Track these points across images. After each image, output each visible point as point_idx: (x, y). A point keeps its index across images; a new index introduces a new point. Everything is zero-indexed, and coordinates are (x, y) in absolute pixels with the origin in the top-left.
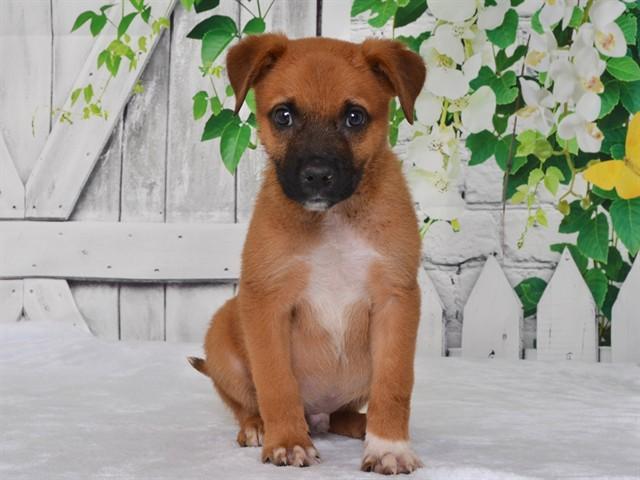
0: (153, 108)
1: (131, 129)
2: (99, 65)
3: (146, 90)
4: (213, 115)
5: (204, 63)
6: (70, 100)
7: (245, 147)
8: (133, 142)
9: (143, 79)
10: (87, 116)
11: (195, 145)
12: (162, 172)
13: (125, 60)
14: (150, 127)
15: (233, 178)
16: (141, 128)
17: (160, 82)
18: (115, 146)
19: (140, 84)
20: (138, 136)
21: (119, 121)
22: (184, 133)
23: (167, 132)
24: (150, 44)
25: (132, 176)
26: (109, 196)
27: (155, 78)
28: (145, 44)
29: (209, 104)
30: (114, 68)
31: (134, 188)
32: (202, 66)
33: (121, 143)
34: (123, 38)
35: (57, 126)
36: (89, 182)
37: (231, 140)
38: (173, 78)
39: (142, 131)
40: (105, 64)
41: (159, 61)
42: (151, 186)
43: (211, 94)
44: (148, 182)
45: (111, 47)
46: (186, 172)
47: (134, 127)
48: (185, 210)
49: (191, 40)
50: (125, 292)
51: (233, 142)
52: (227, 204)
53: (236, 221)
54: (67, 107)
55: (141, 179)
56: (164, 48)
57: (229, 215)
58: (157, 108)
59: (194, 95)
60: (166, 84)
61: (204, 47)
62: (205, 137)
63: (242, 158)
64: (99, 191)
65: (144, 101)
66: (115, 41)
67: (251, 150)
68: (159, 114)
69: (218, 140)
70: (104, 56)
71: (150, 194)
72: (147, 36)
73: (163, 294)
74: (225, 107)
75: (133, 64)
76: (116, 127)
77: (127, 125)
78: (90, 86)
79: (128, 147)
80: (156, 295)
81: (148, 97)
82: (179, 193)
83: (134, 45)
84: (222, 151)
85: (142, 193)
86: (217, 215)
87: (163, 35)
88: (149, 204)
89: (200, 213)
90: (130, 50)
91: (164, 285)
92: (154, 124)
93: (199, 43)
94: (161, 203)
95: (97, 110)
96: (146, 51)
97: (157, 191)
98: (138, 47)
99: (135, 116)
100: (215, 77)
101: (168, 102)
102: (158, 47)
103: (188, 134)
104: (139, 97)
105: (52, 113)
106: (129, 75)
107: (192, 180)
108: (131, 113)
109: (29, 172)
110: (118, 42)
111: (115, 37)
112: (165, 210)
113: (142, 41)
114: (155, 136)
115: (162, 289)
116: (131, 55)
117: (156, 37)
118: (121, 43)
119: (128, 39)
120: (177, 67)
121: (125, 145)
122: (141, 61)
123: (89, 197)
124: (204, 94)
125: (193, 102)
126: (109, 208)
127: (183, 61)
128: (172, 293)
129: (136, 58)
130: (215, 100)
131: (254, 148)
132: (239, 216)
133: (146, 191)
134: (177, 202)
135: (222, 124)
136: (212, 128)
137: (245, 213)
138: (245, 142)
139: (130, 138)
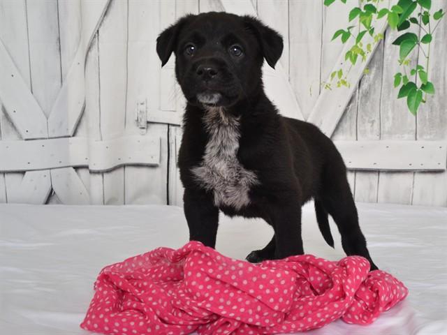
0: (374, 82)
1: (362, 93)
2: (346, 59)
3: (371, 73)
4: (404, 86)
5: (401, 58)
6: (330, 78)
7: (420, 102)
8: (364, 100)
9: (369, 66)
10: (339, 86)
11: (394, 101)
12: (378, 115)
13: (360, 57)
14: (372, 92)
15: (414, 117)
16: (368, 93)
17: (378, 68)
18: (354, 102)
19: (367, 69)
20: (366, 96)
21: (356, 89)
22: (389, 95)
23: (381, 94)
24: (373, 48)
25: (362, 117)
26: (351, 128)
27: (375, 66)
29: (402, 79)
30: (354, 61)
31: (364, 123)
32: (399, 59)
33: (357, 101)
34: (358, 45)
35: (323, 91)
36: (341, 121)
37: (413, 98)
38: (385, 66)
39: (368, 95)
40: (349, 59)
41: (377, 57)
42: (373, 122)
43: (403, 75)
44: (371, 120)
45: (352, 49)
46: (390, 114)
47: (364, 91)
48: (390, 133)
49: (394, 46)
50: (358, 175)
51: (414, 99)
52: (412, 131)
53: (416, 139)
54: (329, 81)
55: (367, 119)
56: (380, 50)
57: (412, 136)
58: (376, 82)
59: (395, 74)
60: (381, 68)
61: (401, 50)
62: (399, 97)
63: (419, 108)
64: (346, 125)
65: (369, 78)
66: (354, 46)
67: (423, 104)
68: (377, 85)
69: (406, 97)
70: (349, 54)
71: (372, 126)
72: (371, 43)
73: (378, 176)
74: (410, 81)
75: (364, 59)
76: (355, 92)
77: (360, 91)
78: (341, 70)
79: (361, 103)
80: (374, 177)
81: (372, 76)
82: (387, 125)
83: (364, 48)
84: (408, 104)
85: (368, 126)
86: (406, 136)
87: (380, 43)
88: (372, 131)
89: (397, 135)
90: (362, 51)
91: (378, 172)
92: (375, 90)
93: (398, 47)
94: (378, 130)
95: (344, 83)
96: (370, 51)
97: (376, 125)
98: (366, 50)
99: (365, 86)
100: (406, 65)
101: (382, 79)
102: (377, 49)
103: (391, 95)
104: (367, 76)
105: (321, 84)
106: (361, 64)
107: (393, 119)
108: (363, 84)
109: (309, 114)
110: (356, 46)
111: (355, 44)
112: (380, 134)
113: (369, 46)
114: (375, 96)
115: (377, 174)
116: (363, 54)
117: (376, 44)
118: (358, 47)
119: (361, 45)
120: (388, 60)
121: (359, 101)
122: (368, 56)
123: (340, 128)
124: (400, 74)
125: (394, 79)
126: (351, 134)
127: (390, 57)
128: (382, 176)
129: (365, 55)
130: (405, 77)
131: (424, 102)
132: (418, 137)
133: (370, 124)
134: (387, 129)
135: (408, 89)
136: (403, 92)
137: (421, 135)
138: (420, 99)
139: (362, 98)
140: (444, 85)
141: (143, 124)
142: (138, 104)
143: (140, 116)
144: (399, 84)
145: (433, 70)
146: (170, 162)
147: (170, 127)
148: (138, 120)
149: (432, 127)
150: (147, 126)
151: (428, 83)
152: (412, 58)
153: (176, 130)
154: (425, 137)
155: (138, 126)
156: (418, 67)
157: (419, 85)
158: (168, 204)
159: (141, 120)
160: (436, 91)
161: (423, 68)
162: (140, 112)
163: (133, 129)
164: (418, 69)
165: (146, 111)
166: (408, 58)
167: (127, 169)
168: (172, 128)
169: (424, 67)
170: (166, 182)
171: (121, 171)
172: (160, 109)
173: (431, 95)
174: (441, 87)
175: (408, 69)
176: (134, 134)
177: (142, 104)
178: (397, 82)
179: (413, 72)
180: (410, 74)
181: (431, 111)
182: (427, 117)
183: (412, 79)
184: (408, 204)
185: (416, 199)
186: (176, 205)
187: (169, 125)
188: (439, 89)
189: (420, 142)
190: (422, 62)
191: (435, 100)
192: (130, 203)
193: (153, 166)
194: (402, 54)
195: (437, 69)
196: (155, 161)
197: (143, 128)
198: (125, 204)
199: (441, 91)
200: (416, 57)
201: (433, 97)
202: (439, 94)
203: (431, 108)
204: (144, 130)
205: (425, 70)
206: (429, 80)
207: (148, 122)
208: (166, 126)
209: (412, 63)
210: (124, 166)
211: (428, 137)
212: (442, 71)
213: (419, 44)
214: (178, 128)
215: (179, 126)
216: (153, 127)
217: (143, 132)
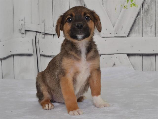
0: (151, 4)
1: (144, 10)
6: (126, 2)
8: (145, 14)
10: (131, 7)
12: (154, 22)
14: (150, 9)
16: (147, 10)
18: (140, 15)
21: (141, 8)
23: (155, 10)
25: (145, 24)
26: (139, 30)
31: (146, 27)
33: (142, 14)
35: (123, 10)
36: (133, 26)
39: (148, 11)
42: (151, 27)
44: (150, 25)
47: (145, 9)
50: (144, 57)
54: (126, 4)
55: (148, 24)
58: (152, 4)
64: (136, 28)
65: (148, 2)
68: (153, 6)
71: (151, 29)
73: (155, 57)
76: (140, 9)
77: (143, 9)
80: (153, 58)
81: (149, 0)
85: (149, 29)
88: (151, 32)
92: (151, 8)
94: (154, 31)
95: (134, 5)
97: (153, 28)
99: (146, 6)
101: (155, 2)
105: (121, 6)
108: (144, 5)
109: (115, 23)
112: (156, 33)
114: (152, 12)
115: (155, 56)
121: (143, 15)
123: (133, 30)
126: (139, 33)
133: (150, 28)
139: (144, 13)
141: (23, 31)
142: (20, 20)
143: (21, 27)
146: (37, 53)
148: (20, 30)
150: (25, 33)
153: (39, 35)
155: (20, 32)
159: (22, 30)
162: (21, 25)
163: (17, 34)
165: (25, 24)
167: (15, 57)
168: (38, 34)
170: (37, 64)
171: (11, 59)
172: (32, 23)
176: (19, 37)
177: (22, 20)
187: (36, 32)
193: (30, 55)
196: (30, 52)
197: (23, 34)
204: (24, 35)
207: (26, 31)
208: (35, 33)
210: (13, 55)
214: (40, 34)
215: (41, 33)
216: (28, 33)
217: (23, 36)
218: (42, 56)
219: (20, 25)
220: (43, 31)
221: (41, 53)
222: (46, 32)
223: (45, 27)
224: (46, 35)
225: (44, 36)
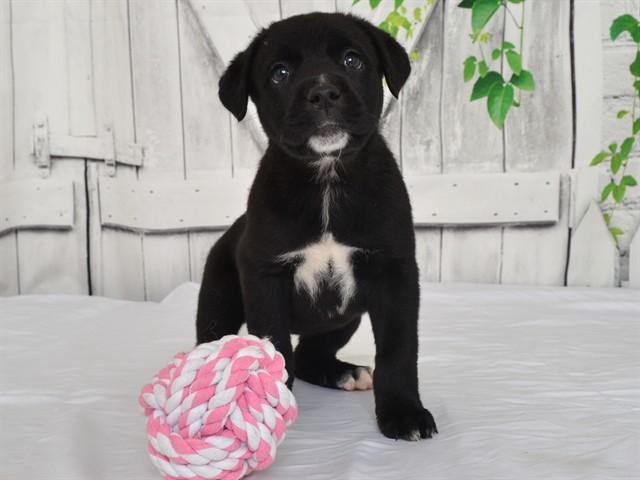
0: (429, 76)
1: (409, 94)
3: (422, 58)
4: (480, 78)
5: (474, 30)
7: (509, 105)
8: (411, 106)
9: (419, 47)
11: (465, 105)
12: (437, 129)
13: (402, 31)
14: (426, 91)
15: (500, 132)
16: (418, 93)
17: (434, 50)
18: (395, 110)
19: (416, 52)
20: (415, 99)
22: (455, 95)
23: (441, 95)
24: (424, 15)
25: (410, 135)
27: (430, 46)
28: (419, 14)
29: (477, 68)
31: (413, 145)
32: (472, 33)
33: (401, 107)
34: (399, 10)
37: (497, 98)
38: (446, 46)
39: (419, 96)
41: (433, 30)
42: (428, 143)
43: (479, 59)
44: (425, 140)
45: (389, 19)
46: (458, 129)
47: (411, 92)
48: (459, 161)
49: (461, 10)
51: (499, 101)
52: (497, 156)
53: (505, 170)
55: (419, 137)
56: (438, 18)
57: (498, 165)
58: (432, 74)
59: (464, 59)
60: (440, 51)
61: (474, 16)
62: (473, 98)
63: (507, 115)
65: (420, 67)
66: (392, 14)
67: (515, 108)
68: (434, 80)
69: (484, 100)
71: (427, 150)
72: (422, 8)
73: (439, 237)
74: (491, 69)
75: (409, 34)
77: (405, 91)
79: (407, 110)
80: (433, 237)
81: (424, 64)
82: (454, 148)
83: (409, 16)
84: (489, 109)
85: (421, 150)
86: (487, 165)
87: (436, 6)
88: (427, 159)
89: (472, 164)
90: (406, 21)
91: (440, 228)
92: (430, 88)
93: (469, 12)
94: (438, 157)
96: (420, 21)
97: (434, 147)
98: (413, 18)
99: (412, 82)
100: (483, 43)
101: (442, 68)
102: (433, 16)
103: (459, 96)
104: (416, 64)
107: (464, 136)
110: (395, 13)
111: (393, 9)
112: (442, 164)
113: (417, 12)
114: (431, 99)
115: (438, 232)
116: (407, 26)
117: (430, 8)
118: (398, 14)
119: (404, 11)
120: (450, 35)
121: (404, 108)
122: (417, 30)
124: (473, 59)
125: (463, 67)
127: (455, 30)
128: (448, 236)
129: (412, 28)
130: (483, 64)
131: (517, 105)
132: (507, 167)
133: (423, 147)
134: (452, 155)
135: (488, 85)
136: (479, 89)
137: (513, 163)
138: (509, 100)
139: (408, 102)
140: (552, 74)
141: (44, 160)
142: (34, 127)
143: (38, 147)
144: (473, 74)
145: (531, 48)
146: (91, 222)
147: (89, 164)
148: (34, 154)
149: (533, 148)
150: (51, 164)
151: (523, 72)
152: (493, 29)
153: (98, 168)
154: (519, 166)
155: (35, 163)
156: (505, 45)
157: (507, 75)
158: (91, 293)
159: (40, 154)
160: (537, 85)
161: (513, 47)
162: (39, 140)
163: (27, 169)
164: (505, 49)
165: (49, 139)
166: (486, 29)
167: (21, 236)
168: (92, 166)
169: (515, 44)
170: (86, 256)
171: (11, 239)
172: (70, 134)
173: (529, 93)
174: (547, 78)
175: (487, 50)
176: (30, 177)
177: (41, 126)
178: (468, 73)
179: (496, 54)
180: (490, 57)
181: (530, 121)
182: (523, 132)
183: (494, 66)
184: (493, 282)
185: (508, 274)
186: (103, 295)
187: (86, 159)
188: (541, 82)
189: (513, 174)
190: (512, 36)
191: (537, 101)
192: (29, 292)
193: (63, 230)
194: (477, 24)
195: (538, 46)
196: (66, 221)
197: (44, 167)
198: (19, 293)
199: (547, 86)
200: (500, 27)
201: (532, 96)
202: (543, 91)
203: (530, 116)
204: (47, 171)
205: (517, 50)
206: (525, 67)
207: (53, 157)
208: (83, 162)
209: (494, 38)
210: (16, 231)
211: (526, 166)
212: (547, 50)
213: (505, 6)
214: (101, 165)
215: (103, 161)
216: (60, 164)
217: (44, 173)
218: (107, 231)
219: (36, 140)
220: (109, 156)
221: (106, 220)
222: (118, 160)
223: (114, 143)
224: (119, 168)
225: (112, 169)
